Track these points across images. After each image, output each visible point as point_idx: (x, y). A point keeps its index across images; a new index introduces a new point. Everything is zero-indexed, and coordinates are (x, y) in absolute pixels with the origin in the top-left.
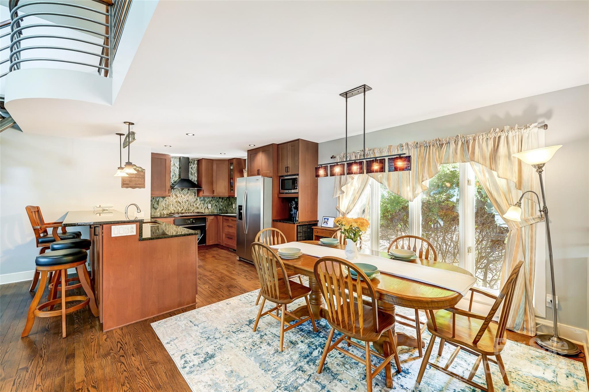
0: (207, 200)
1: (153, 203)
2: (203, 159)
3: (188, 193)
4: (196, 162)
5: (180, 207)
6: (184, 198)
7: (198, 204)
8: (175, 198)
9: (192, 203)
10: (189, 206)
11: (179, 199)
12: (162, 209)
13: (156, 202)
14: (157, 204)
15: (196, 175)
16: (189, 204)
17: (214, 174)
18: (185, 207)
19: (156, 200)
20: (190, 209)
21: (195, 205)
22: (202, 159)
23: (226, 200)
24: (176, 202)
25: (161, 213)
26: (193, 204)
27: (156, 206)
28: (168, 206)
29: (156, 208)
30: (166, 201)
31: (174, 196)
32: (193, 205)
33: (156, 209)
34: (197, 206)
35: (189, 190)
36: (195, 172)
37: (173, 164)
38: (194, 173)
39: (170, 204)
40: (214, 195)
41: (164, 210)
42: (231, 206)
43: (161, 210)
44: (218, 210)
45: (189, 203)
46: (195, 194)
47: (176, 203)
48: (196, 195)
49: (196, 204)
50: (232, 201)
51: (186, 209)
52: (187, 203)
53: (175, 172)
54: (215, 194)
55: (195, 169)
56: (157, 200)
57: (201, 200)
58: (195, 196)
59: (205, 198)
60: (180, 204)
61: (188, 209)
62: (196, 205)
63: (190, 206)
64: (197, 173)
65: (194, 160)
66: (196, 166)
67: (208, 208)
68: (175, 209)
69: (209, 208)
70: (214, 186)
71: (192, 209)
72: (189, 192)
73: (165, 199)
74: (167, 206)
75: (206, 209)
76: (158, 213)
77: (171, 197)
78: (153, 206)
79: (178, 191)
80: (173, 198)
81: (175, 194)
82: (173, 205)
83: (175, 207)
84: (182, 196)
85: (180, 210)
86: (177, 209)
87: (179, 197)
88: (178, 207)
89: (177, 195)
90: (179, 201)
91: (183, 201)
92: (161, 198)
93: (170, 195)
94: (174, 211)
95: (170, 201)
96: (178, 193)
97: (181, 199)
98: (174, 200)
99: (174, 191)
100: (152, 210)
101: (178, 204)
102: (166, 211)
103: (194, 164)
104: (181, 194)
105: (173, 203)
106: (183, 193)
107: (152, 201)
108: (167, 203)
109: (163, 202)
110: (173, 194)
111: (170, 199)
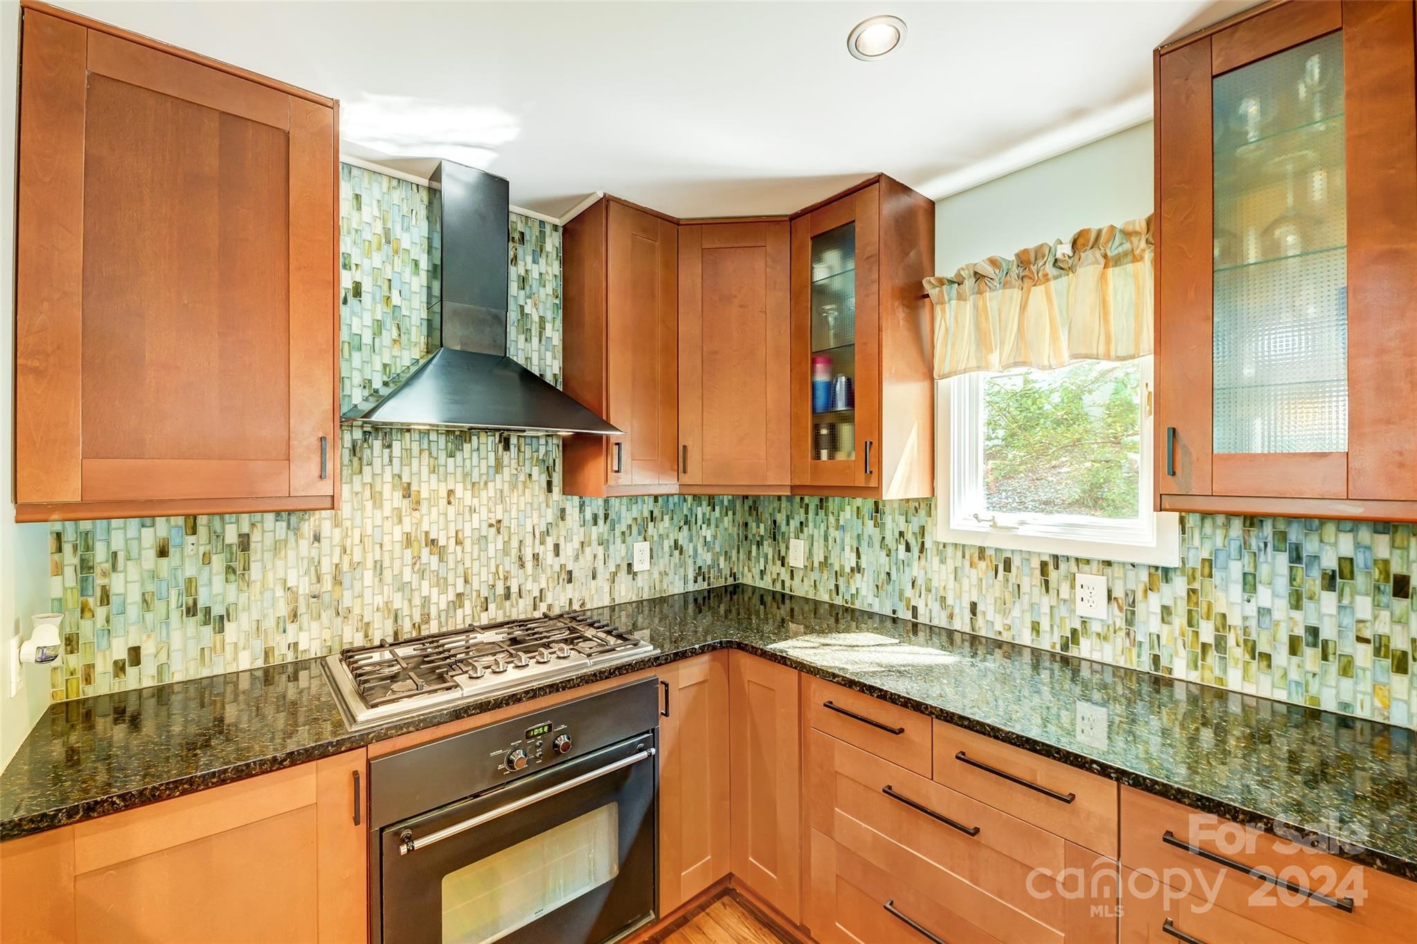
0: (627, 518)
1: (190, 571)
2: (618, 201)
3: (499, 467)
4: (553, 242)
6: (472, 510)
7: (568, 550)
8: (398, 509)
9: (528, 540)
10: (510, 564)
11: (432, 521)
12: (283, 610)
13: (218, 562)
14: (230, 570)
15: (554, 334)
16: (506, 552)
17: (689, 327)
18: (482, 579)
19: (220, 536)
20: (514, 589)
21: (550, 554)
22: (606, 203)
23: (731, 507)
24: (408, 541)
25: (267, 654)
26: (540, 549)
27: (214, 588)
28: (337, 581)
29: (217, 610)
30: (317, 538)
31: (392, 498)
32: (536, 557)
34: (562, 559)
35: (507, 447)
36: (549, 316)
37: (379, 229)
38: (542, 319)
39: (354, 566)
40: (686, 479)
41: (304, 619)
42: (767, 548)
43: (270, 623)
44: (691, 576)
45: (506, 543)
46: (549, 471)
47: (408, 554)
48: (557, 478)
49: (557, 546)
50: (781, 518)
51: (484, 593)
52: (495, 545)
53: (396, 300)
54: (695, 475)
55: (549, 290)
56: (231, 537)
57: (589, 516)
58: (549, 484)
59: (614, 503)
60: (441, 553)
61: (500, 590)
62: (557, 555)
63: (515, 570)
64: (559, 324)
65: (542, 223)
66: (556, 268)
67: (630, 565)
68: (398, 602)
69: (636, 568)
70: (689, 416)
71: (529, 585)
72: (509, 458)
73: (307, 528)
74: (327, 584)
75: (623, 575)
76: (235, 659)
77: (363, 508)
78: (189, 593)
79: (421, 451)
80: (378, 513)
81: (400, 477)
82: (379, 568)
83: (402, 587)
84: (451, 493)
85: (438, 604)
86: (416, 594)
87: (429, 500)
88: (425, 584)
89: (414, 488)
90: (432, 536)
91: (463, 530)
92: (270, 517)
93: (357, 488)
94: (392, 616)
95: (357, 541)
96: (419, 473)
97: (447, 522)
98: (388, 525)
99: (387, 451)
100: (176, 640)
101: (424, 559)
102: (315, 625)
103: (544, 255)
104: (446, 480)
105: (378, 558)
106: (459, 470)
107: (172, 550)
108: (331, 555)
109: (291, 554)
110: (378, 479)
111: (358, 522)
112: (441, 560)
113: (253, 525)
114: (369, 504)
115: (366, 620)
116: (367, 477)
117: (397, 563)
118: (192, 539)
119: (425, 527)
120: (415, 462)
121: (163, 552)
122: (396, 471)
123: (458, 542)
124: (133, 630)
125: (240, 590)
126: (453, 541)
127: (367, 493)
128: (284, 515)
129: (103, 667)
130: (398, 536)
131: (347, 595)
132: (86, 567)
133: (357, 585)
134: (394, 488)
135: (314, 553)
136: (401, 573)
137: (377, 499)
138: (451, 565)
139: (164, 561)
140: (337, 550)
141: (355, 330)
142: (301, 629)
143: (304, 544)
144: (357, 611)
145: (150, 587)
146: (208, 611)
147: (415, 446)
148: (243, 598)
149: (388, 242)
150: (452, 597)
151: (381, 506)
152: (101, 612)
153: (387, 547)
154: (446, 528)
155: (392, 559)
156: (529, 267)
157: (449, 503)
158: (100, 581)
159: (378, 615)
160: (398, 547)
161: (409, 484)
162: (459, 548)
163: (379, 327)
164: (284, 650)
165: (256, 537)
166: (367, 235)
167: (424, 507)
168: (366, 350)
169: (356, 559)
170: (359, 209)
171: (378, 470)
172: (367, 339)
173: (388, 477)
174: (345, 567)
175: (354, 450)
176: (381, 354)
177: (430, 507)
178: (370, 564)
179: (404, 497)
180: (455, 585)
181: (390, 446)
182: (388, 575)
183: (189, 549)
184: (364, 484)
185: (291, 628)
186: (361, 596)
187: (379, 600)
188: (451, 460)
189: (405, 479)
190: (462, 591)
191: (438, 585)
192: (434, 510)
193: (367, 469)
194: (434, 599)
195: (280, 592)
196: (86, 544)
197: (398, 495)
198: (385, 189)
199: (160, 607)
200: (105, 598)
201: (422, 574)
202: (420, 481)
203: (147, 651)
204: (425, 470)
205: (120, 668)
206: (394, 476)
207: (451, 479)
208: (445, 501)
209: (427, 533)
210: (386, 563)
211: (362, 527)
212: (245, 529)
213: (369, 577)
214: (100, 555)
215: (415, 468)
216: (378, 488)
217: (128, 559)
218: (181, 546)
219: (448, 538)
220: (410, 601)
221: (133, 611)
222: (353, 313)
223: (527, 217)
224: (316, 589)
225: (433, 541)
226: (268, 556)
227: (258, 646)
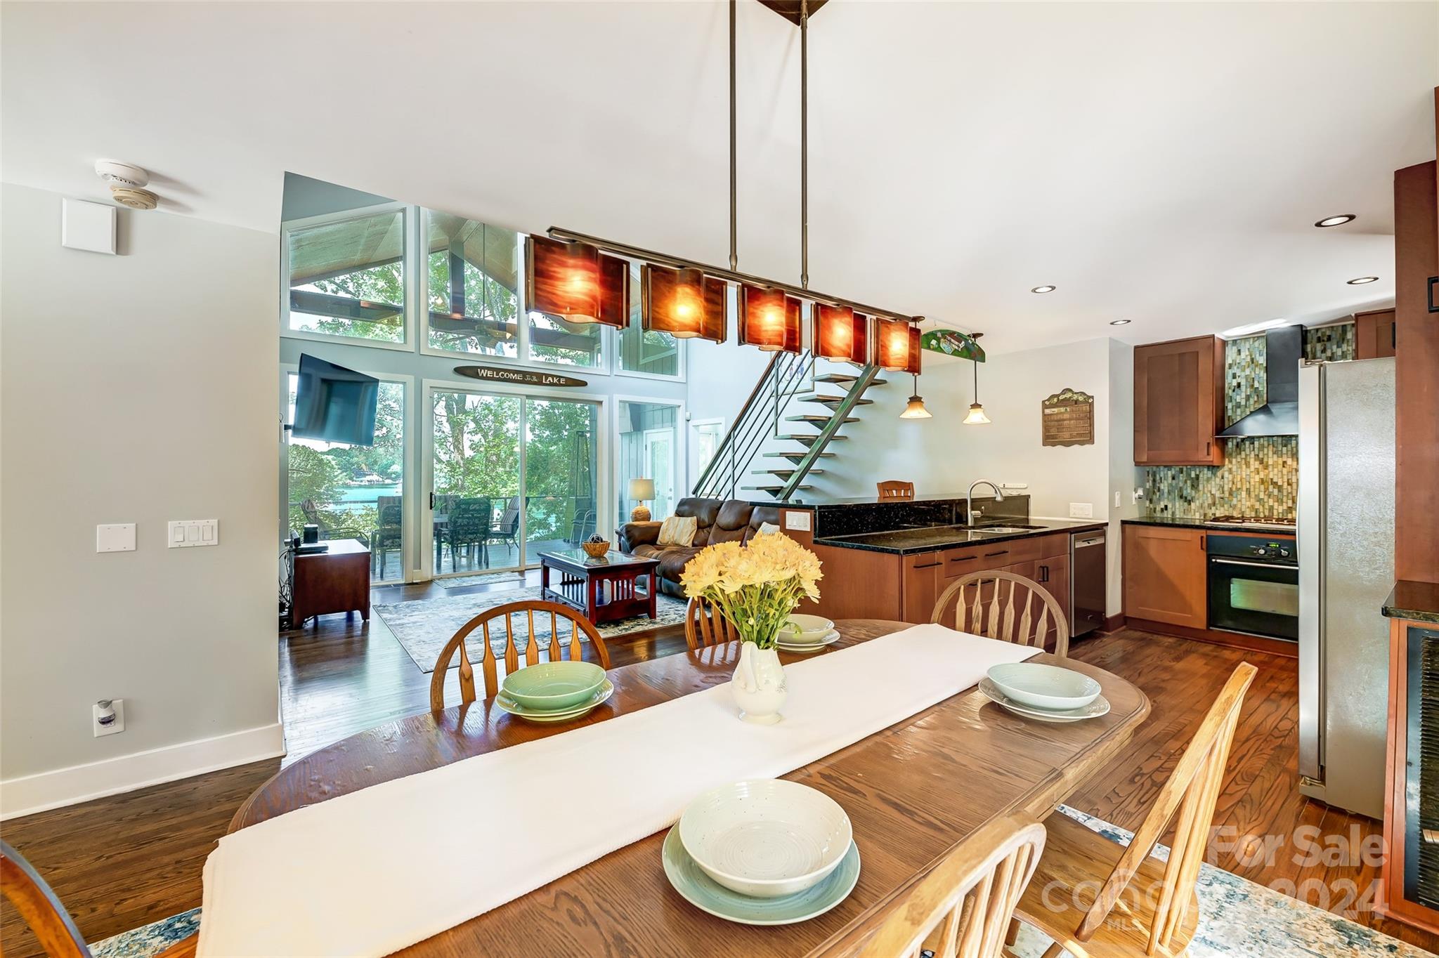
1: (1181, 485)
5: (1280, 502)
8: (1258, 469)
11: (1274, 474)
12: (1210, 501)
13: (1189, 483)
14: (1193, 486)
19: (1190, 475)
24: (1262, 481)
25: (1205, 514)
27: (1188, 491)
28: (1231, 494)
29: (1189, 498)
30: (1223, 478)
31: (1255, 464)
33: (1189, 502)
39: (1238, 489)
41: (1218, 506)
43: (1206, 505)
47: (1262, 487)
56: (1193, 475)
65: (1344, 326)
68: (1257, 505)
73: (1219, 474)
74: (1227, 494)
76: (1195, 515)
77: (1241, 468)
78: (1181, 491)
79: (1269, 445)
80: (1248, 471)
81: (1258, 455)
82: (1248, 491)
83: (1260, 500)
84: (1284, 463)
85: (1277, 510)
86: (1266, 504)
87: (1273, 465)
88: (1271, 501)
89: (1265, 460)
90: (1274, 480)
91: (1291, 479)
92: (1206, 470)
93: (1239, 460)
94: (1255, 511)
95: (1239, 479)
96: (1267, 454)
97: (1282, 475)
98: (1253, 475)
99: (1252, 446)
100: (1177, 504)
101: (1271, 490)
102: (1222, 509)
103: (1346, 341)
104: (1282, 457)
105: (1248, 487)
106: (1289, 453)
107: (1176, 478)
108: (1228, 484)
109: (1213, 483)
110: (1248, 457)
111: (1239, 472)
112: (1279, 491)
113: (1200, 472)
114: (1244, 466)
115: (1243, 510)
116: (1243, 456)
117: (1257, 490)
118: (1181, 475)
119: (1271, 477)
120: (1266, 450)
121: (1173, 478)
122: (1257, 453)
123: (1289, 484)
124: (1166, 500)
125: (1196, 493)
126: (1286, 484)
127: (1243, 462)
128: (1211, 468)
129: (1158, 509)
130: (1257, 479)
131: (1235, 499)
132: (1154, 481)
133: (1239, 497)
134: (1255, 460)
135: (1222, 483)
136: (1259, 494)
137: (1248, 465)
138: (1285, 493)
139: (1174, 481)
140: (1231, 483)
141: (1238, 401)
142: (1217, 509)
143: (1218, 480)
144: (1239, 506)
145: (1170, 489)
146: (1186, 498)
147: (1266, 443)
148: (1197, 495)
149: (1253, 363)
150: (1285, 508)
151: (1249, 467)
152: (1158, 494)
153: (1252, 483)
154: (1282, 477)
155: (1255, 488)
156: (1334, 351)
157: (1284, 467)
158: (1158, 485)
159: (1248, 510)
160: (1257, 484)
161: (1263, 459)
162: (1289, 487)
163: (1248, 398)
164: (1211, 515)
165: (1201, 476)
166: (1243, 364)
167: (1270, 469)
168: (1243, 408)
169: (1239, 487)
170: (1240, 354)
171: (1248, 453)
172: (1243, 403)
173: (1252, 455)
174: (1234, 489)
175: (1237, 445)
176: (1249, 407)
177: (1273, 468)
178: (1244, 489)
179: (1260, 464)
180: (1287, 503)
181: (1253, 443)
182: (1253, 495)
183: (1181, 478)
184: (1242, 459)
185: (1213, 508)
186: (1240, 501)
187: (1248, 504)
188: (1285, 449)
189: (1261, 456)
190: (1291, 506)
191: (1278, 501)
192: (1276, 470)
193: (1243, 453)
194: (1276, 507)
195: (1209, 495)
196: (1154, 475)
197: (1257, 463)
198: (1251, 343)
199: (1173, 494)
200: (1159, 490)
201: (1269, 496)
202: (1268, 457)
203: (1170, 506)
204: (1271, 453)
205: (1162, 510)
206: (1255, 455)
207: (1285, 456)
208: (1281, 466)
209: (1272, 479)
210: (1252, 490)
211: (1241, 475)
212: (1198, 473)
213: (1244, 494)
214: (1158, 478)
215: (1266, 452)
216: (1248, 460)
217: (1165, 479)
218: (1179, 477)
219: (1283, 482)
220: (1263, 506)
221: (1166, 495)
222: (1237, 394)
223: (1332, 327)
224: (1222, 495)
225: (1275, 482)
226: (1205, 482)
227: (1202, 511)
